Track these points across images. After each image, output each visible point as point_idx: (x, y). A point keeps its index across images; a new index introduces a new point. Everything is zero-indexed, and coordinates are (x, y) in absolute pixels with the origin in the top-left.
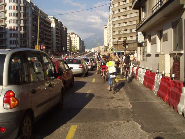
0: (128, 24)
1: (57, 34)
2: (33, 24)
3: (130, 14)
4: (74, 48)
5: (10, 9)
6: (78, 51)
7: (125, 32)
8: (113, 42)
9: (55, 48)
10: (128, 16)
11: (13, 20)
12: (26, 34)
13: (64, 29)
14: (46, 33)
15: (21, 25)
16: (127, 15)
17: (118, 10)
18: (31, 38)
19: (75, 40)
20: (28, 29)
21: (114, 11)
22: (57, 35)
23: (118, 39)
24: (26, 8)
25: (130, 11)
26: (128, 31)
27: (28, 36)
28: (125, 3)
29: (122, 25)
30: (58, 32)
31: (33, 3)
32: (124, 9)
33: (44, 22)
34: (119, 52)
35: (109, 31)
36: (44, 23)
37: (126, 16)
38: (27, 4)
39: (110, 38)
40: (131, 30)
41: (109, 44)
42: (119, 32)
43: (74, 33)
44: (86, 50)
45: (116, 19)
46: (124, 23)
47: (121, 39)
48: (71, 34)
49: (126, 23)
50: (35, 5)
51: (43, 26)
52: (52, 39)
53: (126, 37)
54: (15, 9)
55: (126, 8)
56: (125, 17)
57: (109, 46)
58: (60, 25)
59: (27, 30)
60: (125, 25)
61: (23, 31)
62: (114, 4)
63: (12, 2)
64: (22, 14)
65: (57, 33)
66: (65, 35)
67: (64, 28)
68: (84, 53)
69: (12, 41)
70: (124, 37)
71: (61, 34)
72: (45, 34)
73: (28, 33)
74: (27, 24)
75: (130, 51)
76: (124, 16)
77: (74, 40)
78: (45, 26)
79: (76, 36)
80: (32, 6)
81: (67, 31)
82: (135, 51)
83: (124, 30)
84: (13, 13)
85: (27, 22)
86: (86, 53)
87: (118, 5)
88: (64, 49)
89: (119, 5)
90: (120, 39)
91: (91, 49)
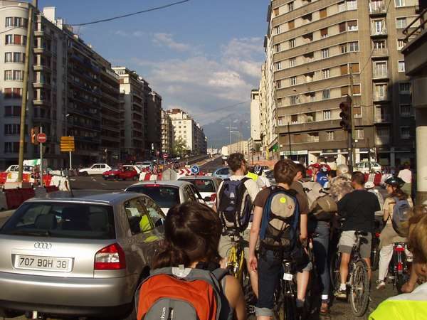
0: (317, 77)
1: (135, 112)
2: (69, 83)
3: (323, 50)
4: (180, 146)
5: (7, 43)
6: (189, 152)
7: (309, 99)
8: (276, 128)
9: (129, 145)
10: (318, 56)
11: (15, 71)
12: (49, 108)
13: (154, 99)
14: (106, 106)
15: (36, 85)
16: (315, 54)
17: (290, 41)
18: (63, 119)
19: (182, 127)
20: (55, 96)
21: (277, 45)
22: (134, 114)
23: (289, 119)
24: (49, 41)
25: (322, 43)
26: (319, 97)
27: (55, 112)
28: (308, 21)
29: (301, 81)
30: (138, 106)
31: (74, 32)
32: (305, 37)
33: (100, 80)
34: (294, 153)
35: (264, 101)
36: (99, 83)
37: (310, 55)
38: (52, 32)
39: (266, 119)
40: (326, 93)
41: (265, 133)
42: (293, 98)
43: (178, 111)
44: (209, 151)
45: (285, 65)
46: (306, 75)
47: (299, 118)
48: (173, 113)
49: (311, 75)
50: (76, 36)
51: (97, 91)
52: (123, 122)
53: (313, 114)
54: (20, 44)
55: (310, 36)
56: (309, 60)
57: (265, 139)
58: (143, 89)
59: (52, 97)
60: (308, 79)
61: (41, 99)
62: (277, 27)
63: (12, 25)
64: (39, 56)
65: (135, 108)
66: (156, 114)
67: (152, 96)
68: (203, 156)
69: (10, 125)
70: (307, 114)
71: (146, 112)
72: (104, 111)
73: (55, 106)
74: (53, 83)
75: (324, 151)
76: (306, 56)
77: (180, 127)
78: (104, 89)
79: (185, 116)
80: (67, 37)
81: (160, 103)
82: (339, 151)
83: (307, 95)
84: (15, 53)
85: (52, 76)
86: (209, 157)
87: (290, 27)
88: (153, 148)
89: (292, 29)
90: (294, 118)
91: (220, 148)
